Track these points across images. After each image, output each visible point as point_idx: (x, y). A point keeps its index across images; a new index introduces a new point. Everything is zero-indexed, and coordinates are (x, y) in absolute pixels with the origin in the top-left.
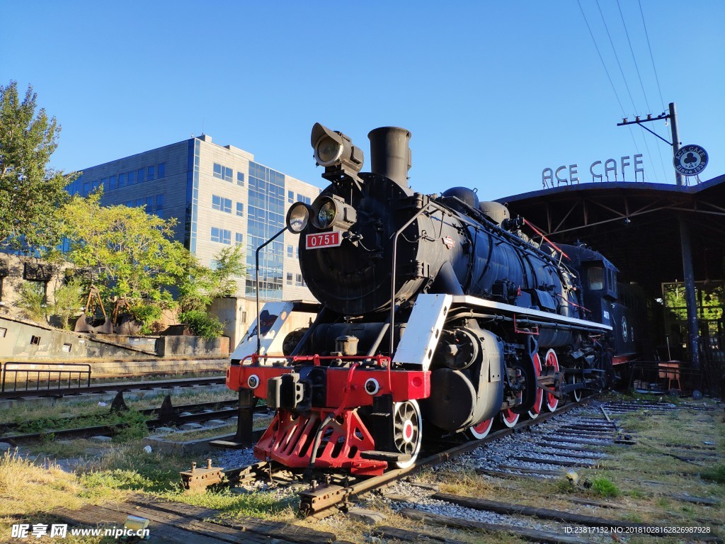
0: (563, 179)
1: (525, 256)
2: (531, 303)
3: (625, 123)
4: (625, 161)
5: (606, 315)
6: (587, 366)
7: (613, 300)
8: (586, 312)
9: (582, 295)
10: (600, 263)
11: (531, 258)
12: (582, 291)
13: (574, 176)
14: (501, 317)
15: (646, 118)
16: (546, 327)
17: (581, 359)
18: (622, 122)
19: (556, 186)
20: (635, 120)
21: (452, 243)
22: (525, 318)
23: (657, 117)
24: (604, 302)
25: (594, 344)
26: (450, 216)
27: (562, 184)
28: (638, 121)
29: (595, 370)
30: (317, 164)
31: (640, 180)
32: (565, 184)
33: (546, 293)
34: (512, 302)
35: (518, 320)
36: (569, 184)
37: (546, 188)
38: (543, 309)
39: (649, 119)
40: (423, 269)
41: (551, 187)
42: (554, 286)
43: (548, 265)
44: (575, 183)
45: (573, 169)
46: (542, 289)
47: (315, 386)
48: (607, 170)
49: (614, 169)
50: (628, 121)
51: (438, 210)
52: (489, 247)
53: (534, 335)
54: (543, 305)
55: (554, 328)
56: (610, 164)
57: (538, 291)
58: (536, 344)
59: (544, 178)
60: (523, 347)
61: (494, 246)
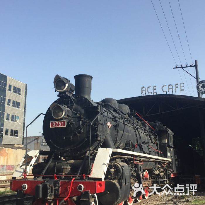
0: (150, 92)
1: (137, 129)
2: (139, 150)
3: (176, 68)
4: (177, 86)
5: (169, 154)
6: (161, 178)
7: (171, 147)
8: (161, 153)
9: (158, 145)
10: (166, 131)
11: (139, 130)
12: (159, 143)
13: (155, 91)
14: (129, 157)
15: (185, 66)
16: (145, 161)
17: (158, 174)
18: (175, 67)
19: (147, 95)
20: (180, 67)
21: (110, 125)
22: (138, 157)
23: (190, 66)
24: (168, 148)
25: (164, 168)
26: (110, 114)
27: (150, 94)
28: (182, 67)
29: (164, 179)
30: (56, 91)
31: (183, 94)
32: (151, 94)
33: (145, 145)
34: (133, 151)
35: (136, 158)
36: (153, 94)
37: (143, 95)
38: (144, 153)
39: (187, 67)
40: (100, 137)
41: (145, 95)
42: (148, 142)
43: (145, 132)
44: (155, 94)
45: (155, 88)
46: (143, 143)
47: (55, 188)
48: (169, 89)
49: (172, 89)
50: (178, 67)
51: (106, 111)
52: (123, 126)
53: (141, 164)
54: (144, 151)
55: (148, 161)
56: (170, 87)
57: (142, 145)
58: (142, 168)
59: (142, 91)
60: (137, 169)
61: (125, 126)
